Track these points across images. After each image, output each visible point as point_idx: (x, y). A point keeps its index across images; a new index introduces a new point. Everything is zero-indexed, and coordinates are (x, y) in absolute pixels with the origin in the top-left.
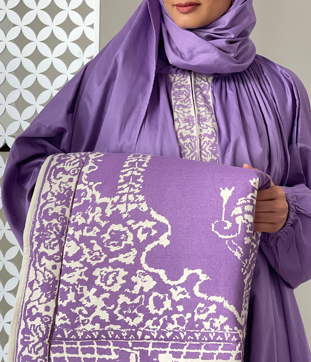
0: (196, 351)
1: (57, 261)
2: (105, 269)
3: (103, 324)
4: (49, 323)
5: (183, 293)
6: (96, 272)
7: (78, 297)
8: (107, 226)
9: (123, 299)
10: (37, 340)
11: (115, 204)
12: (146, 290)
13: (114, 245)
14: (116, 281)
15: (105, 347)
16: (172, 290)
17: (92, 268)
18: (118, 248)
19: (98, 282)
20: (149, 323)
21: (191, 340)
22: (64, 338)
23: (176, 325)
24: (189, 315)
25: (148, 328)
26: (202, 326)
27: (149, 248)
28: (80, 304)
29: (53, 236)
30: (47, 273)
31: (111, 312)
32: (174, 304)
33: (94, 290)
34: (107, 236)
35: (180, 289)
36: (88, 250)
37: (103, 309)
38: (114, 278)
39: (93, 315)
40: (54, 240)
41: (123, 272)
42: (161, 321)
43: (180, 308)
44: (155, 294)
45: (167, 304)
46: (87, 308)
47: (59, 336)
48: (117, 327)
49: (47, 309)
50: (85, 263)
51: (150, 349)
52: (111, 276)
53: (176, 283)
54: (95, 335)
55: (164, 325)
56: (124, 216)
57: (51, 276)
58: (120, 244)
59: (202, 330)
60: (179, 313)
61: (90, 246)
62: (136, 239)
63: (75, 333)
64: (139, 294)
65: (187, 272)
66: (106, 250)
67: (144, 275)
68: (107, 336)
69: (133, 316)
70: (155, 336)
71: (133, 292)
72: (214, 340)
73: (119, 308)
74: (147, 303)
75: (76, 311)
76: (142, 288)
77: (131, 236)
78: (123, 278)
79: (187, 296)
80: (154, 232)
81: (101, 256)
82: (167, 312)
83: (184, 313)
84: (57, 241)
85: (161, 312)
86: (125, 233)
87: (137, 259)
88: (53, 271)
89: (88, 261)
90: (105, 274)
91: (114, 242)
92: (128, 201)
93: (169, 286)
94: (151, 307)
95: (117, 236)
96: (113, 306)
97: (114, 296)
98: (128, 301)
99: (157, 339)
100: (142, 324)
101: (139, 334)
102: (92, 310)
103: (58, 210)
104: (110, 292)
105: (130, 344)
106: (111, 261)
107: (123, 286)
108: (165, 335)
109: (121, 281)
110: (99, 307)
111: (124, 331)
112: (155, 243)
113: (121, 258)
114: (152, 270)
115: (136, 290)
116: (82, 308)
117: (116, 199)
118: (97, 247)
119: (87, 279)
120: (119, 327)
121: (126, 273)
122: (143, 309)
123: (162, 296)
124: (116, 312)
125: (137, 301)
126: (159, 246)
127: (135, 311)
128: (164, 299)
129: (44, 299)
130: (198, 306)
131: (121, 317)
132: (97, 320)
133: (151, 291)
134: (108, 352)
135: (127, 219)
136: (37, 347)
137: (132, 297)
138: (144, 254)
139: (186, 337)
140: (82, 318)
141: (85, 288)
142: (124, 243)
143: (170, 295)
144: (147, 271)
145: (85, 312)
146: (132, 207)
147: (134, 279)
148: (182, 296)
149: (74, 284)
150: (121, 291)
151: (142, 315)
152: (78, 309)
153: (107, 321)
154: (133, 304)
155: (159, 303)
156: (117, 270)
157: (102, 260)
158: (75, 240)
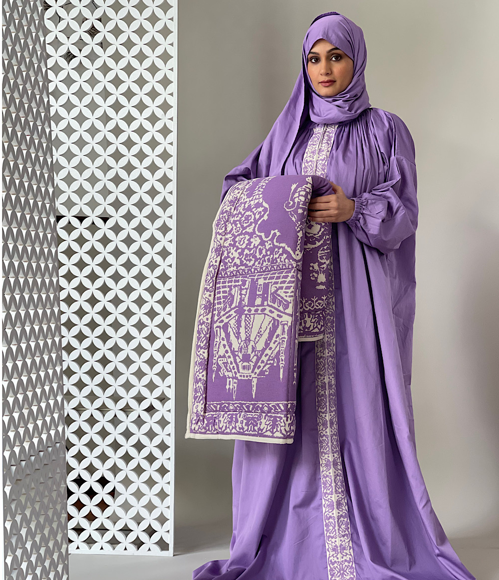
0: (274, 275)
1: (223, 236)
2: (241, 237)
3: (238, 266)
4: (216, 269)
5: (270, 244)
6: (237, 239)
7: (228, 253)
8: (244, 213)
9: (246, 251)
10: (210, 278)
11: (250, 201)
12: (256, 245)
13: (246, 223)
14: (244, 243)
15: (237, 279)
16: (266, 243)
17: (235, 237)
18: (247, 224)
19: (237, 244)
20: (257, 263)
21: (273, 270)
22: (222, 277)
23: (267, 263)
24: (272, 256)
25: (256, 266)
26: (277, 261)
27: (259, 223)
28: (229, 257)
29: (223, 222)
30: (218, 242)
31: (241, 259)
32: (267, 251)
33: (235, 248)
34: (243, 219)
35: (269, 242)
36: (235, 227)
37: (238, 258)
38: (243, 241)
39: (234, 262)
40: (223, 224)
41: (247, 237)
42: (261, 262)
43: (269, 253)
44: (259, 247)
45: (264, 252)
46: (231, 259)
47: (220, 276)
48: (243, 268)
49: (216, 262)
50: (233, 235)
51: (256, 277)
52: (243, 239)
53: (268, 239)
54: (234, 273)
55: (262, 264)
56: (252, 207)
57: (219, 244)
58: (248, 222)
59: (277, 264)
60: (268, 256)
61: (236, 225)
62: (255, 218)
63: (226, 273)
64: (253, 248)
65: (272, 232)
66: (242, 226)
67: (256, 237)
68: (239, 273)
69: (250, 260)
70: (259, 270)
71: (251, 247)
72: (282, 269)
73: (244, 257)
74: (256, 253)
75: (227, 261)
76: (255, 244)
77: (253, 216)
78: (247, 240)
79: (271, 246)
80: (263, 213)
81: (240, 229)
82: (264, 256)
83: (270, 255)
84: (224, 225)
85: (261, 257)
86: (251, 216)
87: (254, 230)
88: (220, 241)
89: (234, 233)
90: (240, 239)
91: (246, 221)
92: (256, 199)
93: (265, 241)
94: (257, 254)
95: (247, 218)
96: (242, 256)
97: (243, 250)
98: (248, 253)
99: (260, 272)
100: (254, 265)
101: (253, 270)
102: (233, 259)
103: (228, 209)
104: (241, 248)
105: (248, 276)
106: (244, 232)
107: (247, 245)
108: (262, 269)
109: (246, 242)
110: (236, 258)
111: (246, 269)
112: (262, 219)
113: (247, 230)
114: (259, 234)
115: (252, 247)
116: (230, 259)
117: (251, 199)
118: (239, 225)
119: (233, 243)
120: (244, 267)
121: (249, 237)
122: (255, 257)
123: (262, 247)
124: (243, 259)
125: (252, 252)
126: (264, 220)
127: (251, 257)
128: (263, 249)
129: (216, 256)
130: (275, 250)
131: (245, 262)
132: (235, 264)
133: (258, 245)
134: (238, 281)
135: (253, 208)
136: (210, 282)
137: (250, 250)
138: (257, 226)
139: (271, 269)
140: (229, 264)
141: (232, 248)
142: (250, 221)
143: (265, 247)
144: (257, 235)
145: (231, 261)
146: (256, 201)
147: (252, 240)
148: (270, 246)
149: (228, 247)
150: (246, 248)
151: (253, 259)
152: (228, 259)
153: (239, 264)
154: (250, 254)
155: (261, 253)
156: (246, 236)
157: (240, 232)
158: (231, 223)
